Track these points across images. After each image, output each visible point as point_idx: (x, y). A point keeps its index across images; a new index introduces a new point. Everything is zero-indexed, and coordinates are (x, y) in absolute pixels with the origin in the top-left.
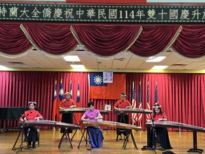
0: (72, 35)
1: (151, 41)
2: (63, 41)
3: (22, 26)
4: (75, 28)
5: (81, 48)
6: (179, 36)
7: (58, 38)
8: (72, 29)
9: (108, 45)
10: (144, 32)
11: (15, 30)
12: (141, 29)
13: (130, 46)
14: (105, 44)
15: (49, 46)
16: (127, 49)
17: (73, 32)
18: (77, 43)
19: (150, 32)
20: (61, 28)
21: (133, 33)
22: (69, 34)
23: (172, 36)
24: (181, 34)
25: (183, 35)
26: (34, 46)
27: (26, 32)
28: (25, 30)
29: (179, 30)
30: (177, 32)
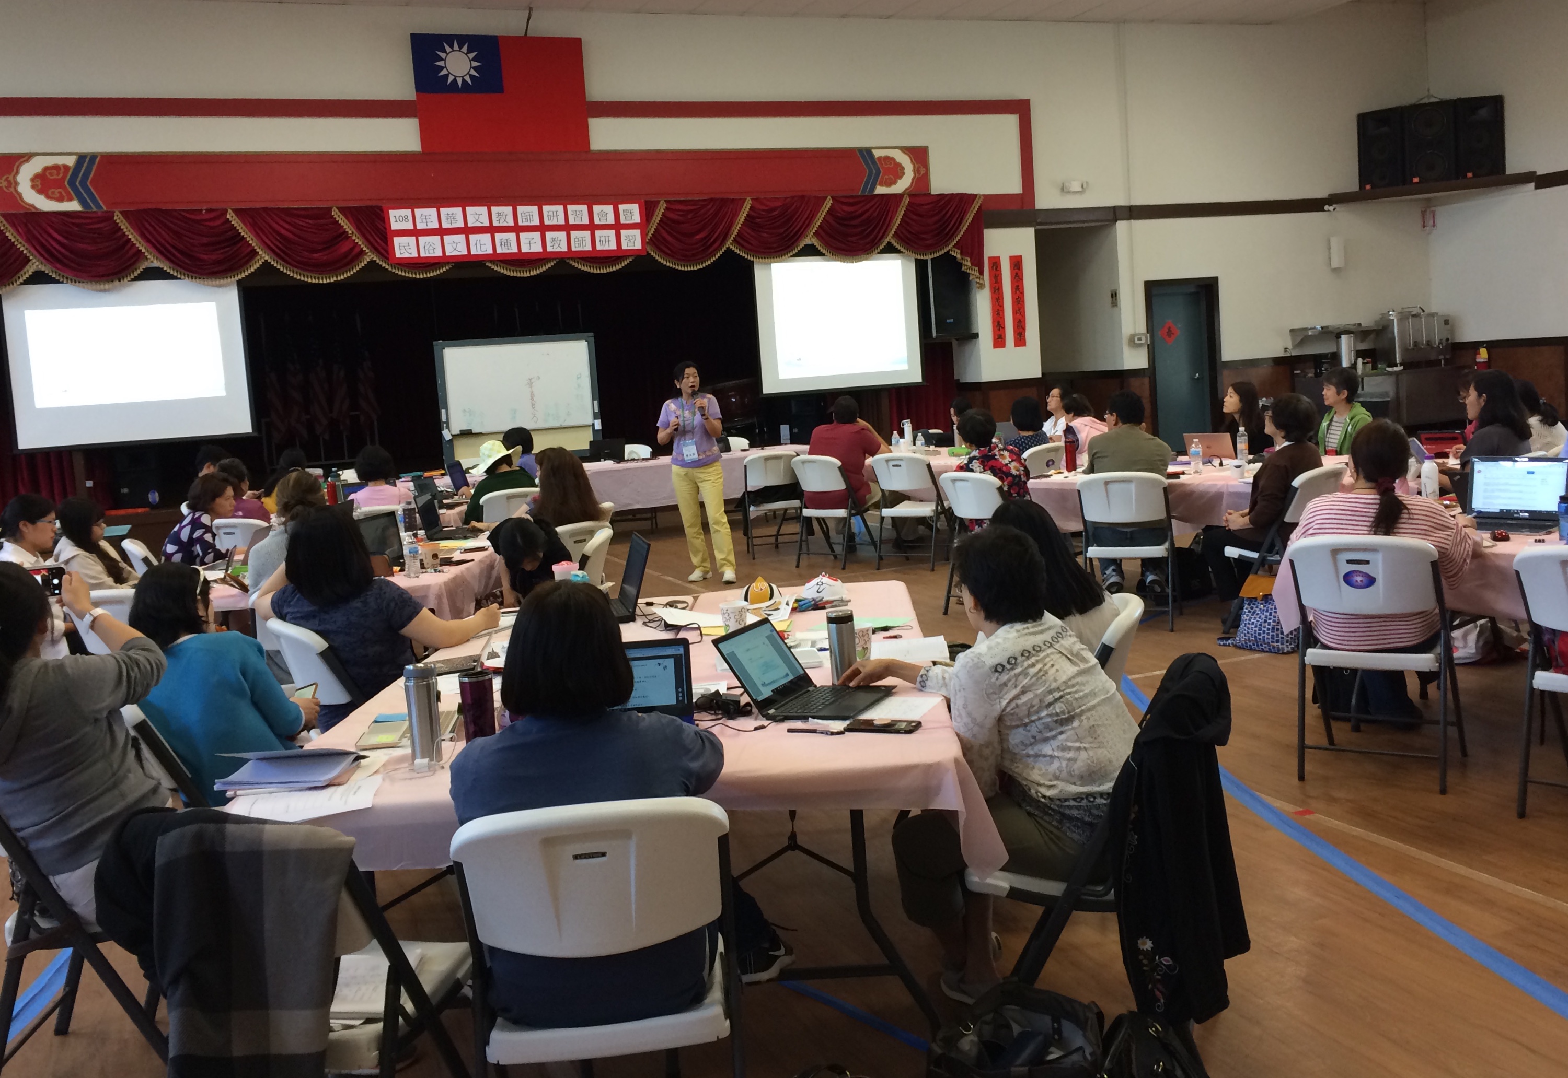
6: (660, 221)
24: (663, 215)
25: (668, 219)
26: (370, 254)
27: (349, 225)
28: (347, 222)
29: (659, 208)
30: (657, 213)
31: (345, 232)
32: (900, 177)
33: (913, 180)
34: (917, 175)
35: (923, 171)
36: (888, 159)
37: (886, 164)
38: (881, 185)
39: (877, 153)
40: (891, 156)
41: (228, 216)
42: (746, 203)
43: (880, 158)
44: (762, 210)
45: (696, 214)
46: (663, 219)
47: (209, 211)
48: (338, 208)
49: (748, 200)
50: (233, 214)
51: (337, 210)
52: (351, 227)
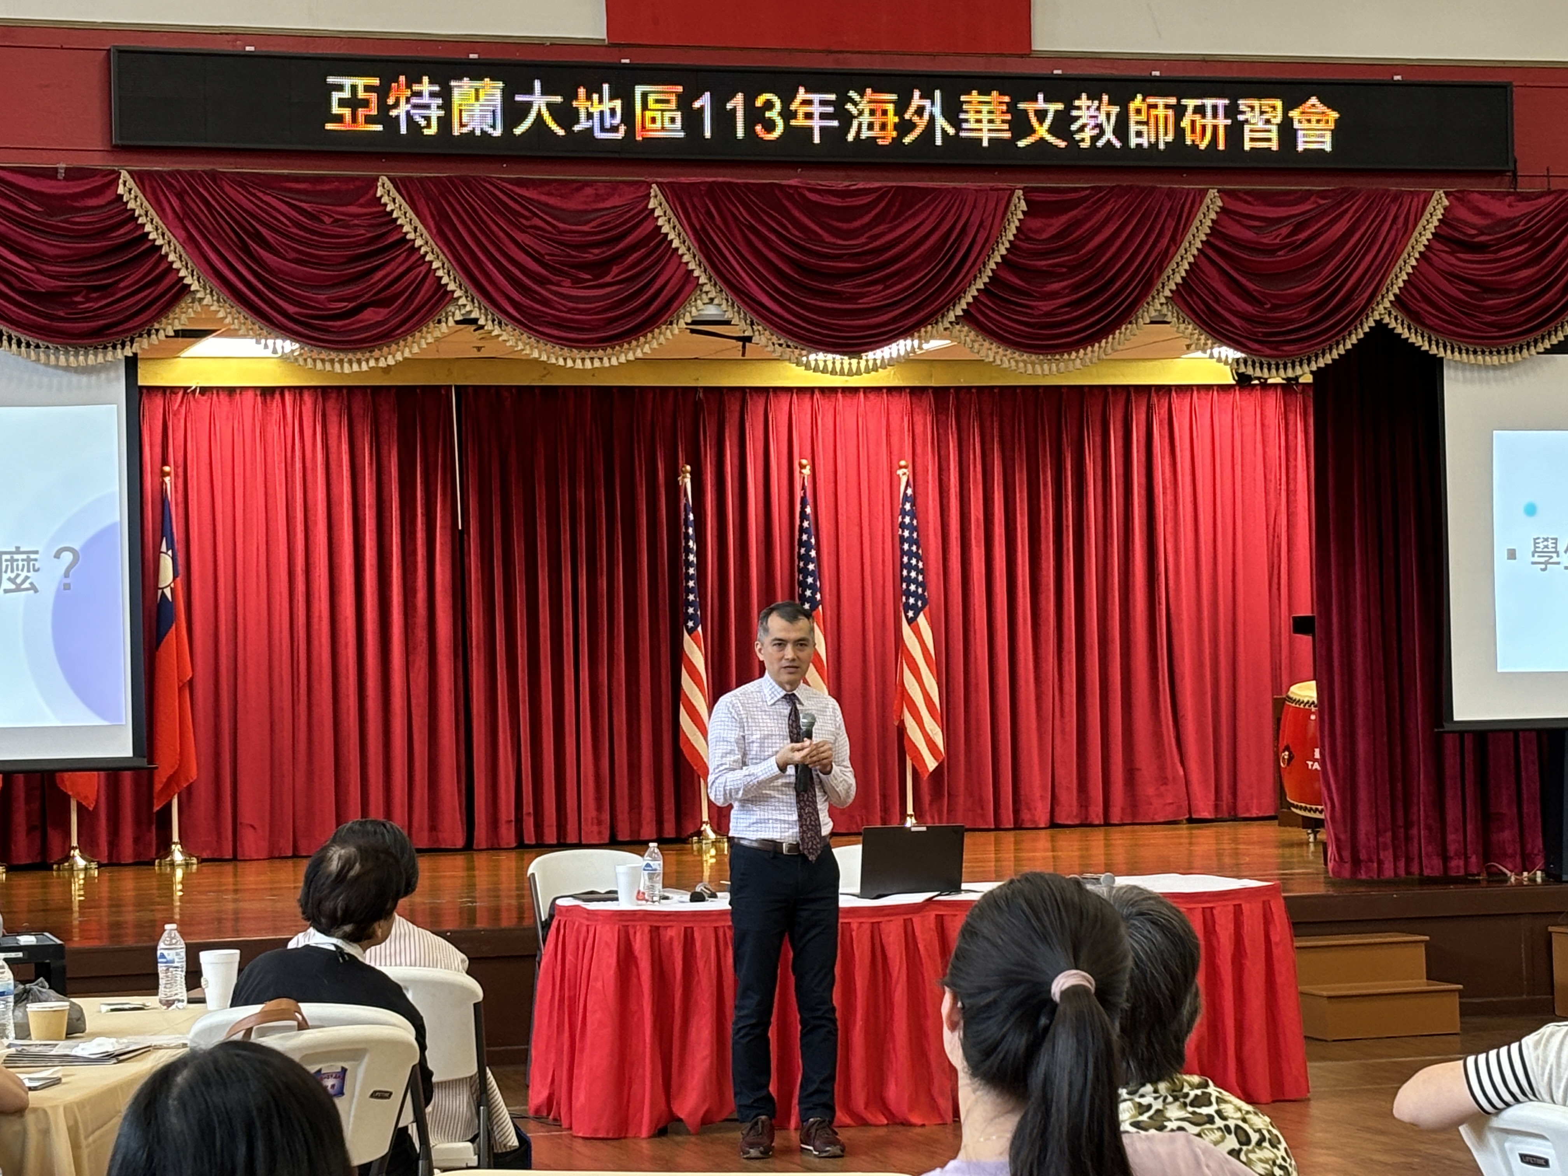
0: (669, 241)
2: (615, 270)
3: (385, 190)
4: (674, 194)
5: (711, 311)
6: (1208, 242)
7: (591, 256)
8: (656, 202)
9: (854, 298)
10: (1035, 224)
11: (352, 209)
12: (1019, 205)
14: (837, 287)
15: (545, 302)
16: (951, 316)
18: (691, 285)
19: (1064, 218)
20: (599, 198)
21: (981, 226)
22: (645, 230)
24: (1215, 230)
25: (1225, 238)
26: (462, 301)
27: (417, 222)
28: (410, 213)
29: (1203, 208)
30: (1196, 222)
31: (403, 240)
41: (121, 190)
42: (1433, 202)
44: (1474, 227)
45: (1299, 227)
46: (1212, 239)
47: (73, 174)
48: (391, 180)
49: (1436, 196)
50: (131, 183)
51: (389, 185)
52: (420, 227)
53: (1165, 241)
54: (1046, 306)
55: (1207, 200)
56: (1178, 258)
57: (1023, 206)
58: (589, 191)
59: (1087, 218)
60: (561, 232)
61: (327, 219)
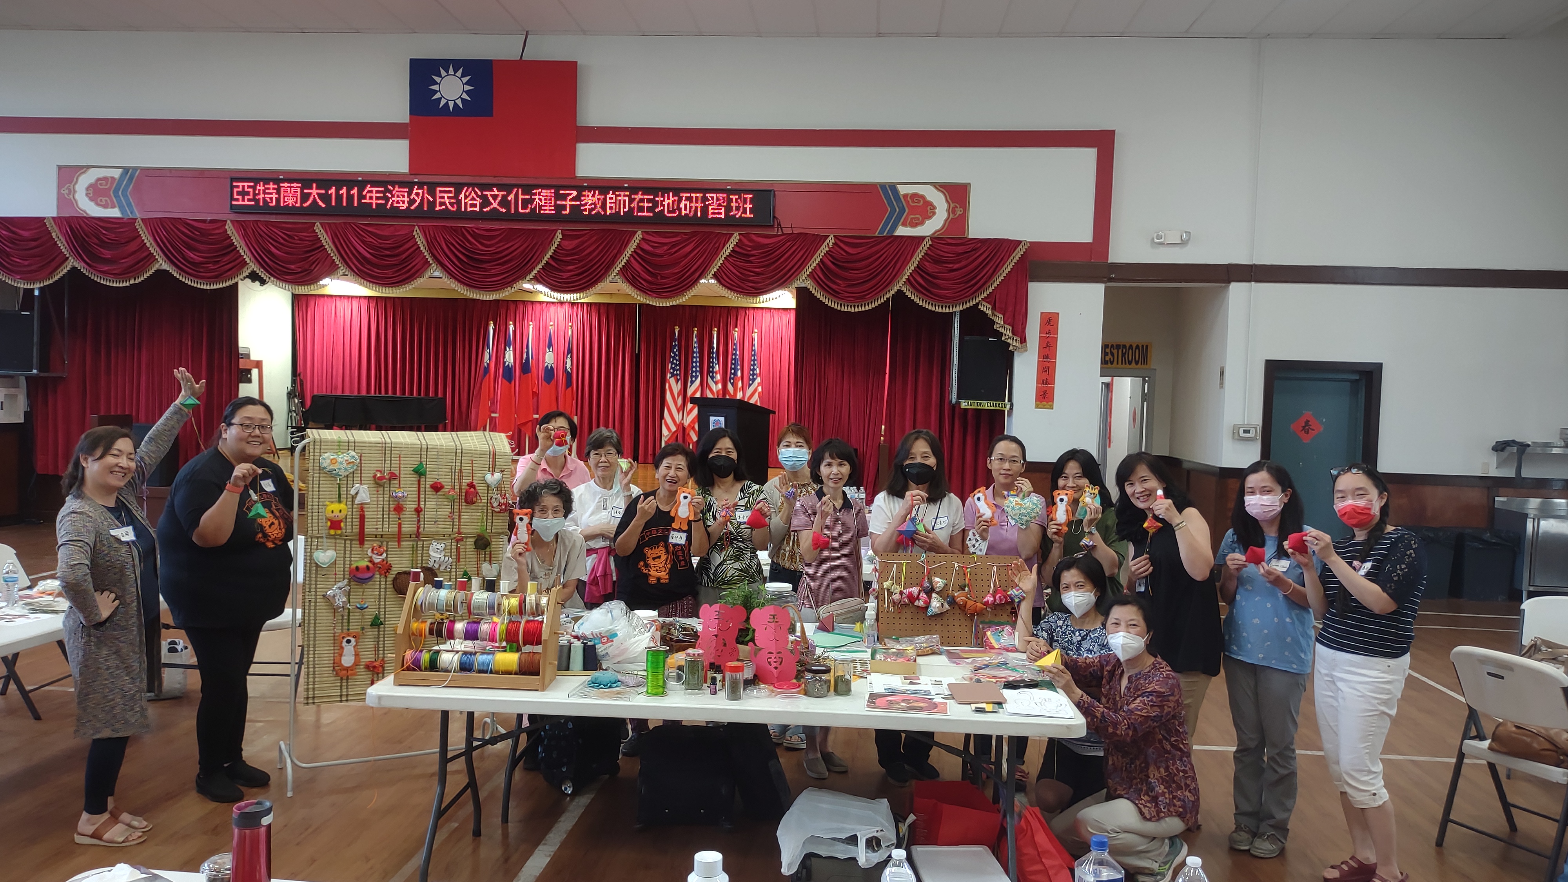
0: (419, 248)
1: (580, 261)
3: (318, 227)
4: (423, 229)
5: (434, 274)
6: (635, 252)
7: (389, 252)
8: (417, 233)
9: (489, 270)
10: (565, 243)
11: (305, 235)
12: (559, 236)
13: (535, 271)
14: (484, 266)
16: (528, 278)
17: (421, 242)
18: (427, 264)
19: (577, 241)
20: (394, 231)
21: (542, 244)
22: (412, 243)
23: (620, 253)
24: (638, 246)
26: (342, 268)
27: (327, 239)
28: (326, 236)
29: (635, 238)
30: (631, 244)
31: (323, 246)
32: (930, 218)
33: (946, 221)
34: (951, 215)
35: (959, 211)
36: (915, 195)
37: (913, 202)
38: (904, 225)
39: (903, 190)
40: (921, 193)
41: (226, 228)
42: (733, 238)
43: (905, 196)
44: (750, 247)
45: (673, 246)
46: (637, 251)
47: (212, 221)
48: (320, 223)
49: (735, 235)
50: (230, 225)
51: (319, 225)
52: (329, 241)
53: (615, 251)
54: (565, 275)
55: (637, 235)
56: (622, 258)
57: (560, 236)
58: (392, 228)
59: (586, 241)
60: (380, 243)
61: (296, 238)
